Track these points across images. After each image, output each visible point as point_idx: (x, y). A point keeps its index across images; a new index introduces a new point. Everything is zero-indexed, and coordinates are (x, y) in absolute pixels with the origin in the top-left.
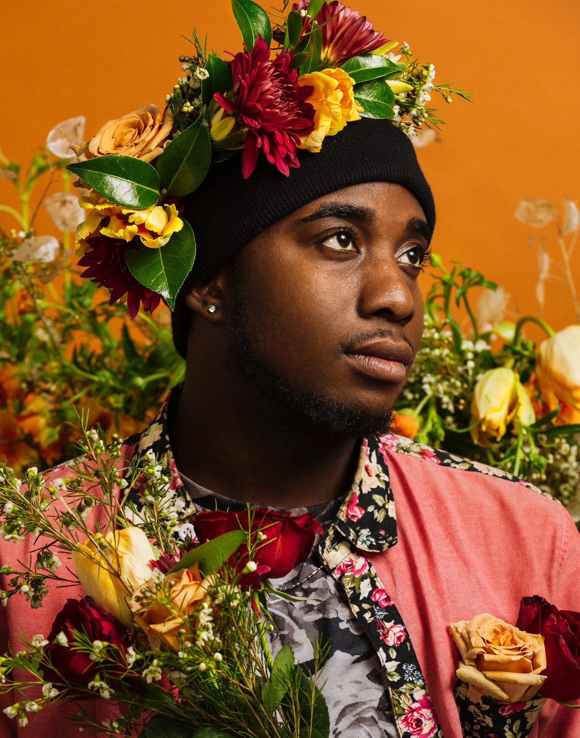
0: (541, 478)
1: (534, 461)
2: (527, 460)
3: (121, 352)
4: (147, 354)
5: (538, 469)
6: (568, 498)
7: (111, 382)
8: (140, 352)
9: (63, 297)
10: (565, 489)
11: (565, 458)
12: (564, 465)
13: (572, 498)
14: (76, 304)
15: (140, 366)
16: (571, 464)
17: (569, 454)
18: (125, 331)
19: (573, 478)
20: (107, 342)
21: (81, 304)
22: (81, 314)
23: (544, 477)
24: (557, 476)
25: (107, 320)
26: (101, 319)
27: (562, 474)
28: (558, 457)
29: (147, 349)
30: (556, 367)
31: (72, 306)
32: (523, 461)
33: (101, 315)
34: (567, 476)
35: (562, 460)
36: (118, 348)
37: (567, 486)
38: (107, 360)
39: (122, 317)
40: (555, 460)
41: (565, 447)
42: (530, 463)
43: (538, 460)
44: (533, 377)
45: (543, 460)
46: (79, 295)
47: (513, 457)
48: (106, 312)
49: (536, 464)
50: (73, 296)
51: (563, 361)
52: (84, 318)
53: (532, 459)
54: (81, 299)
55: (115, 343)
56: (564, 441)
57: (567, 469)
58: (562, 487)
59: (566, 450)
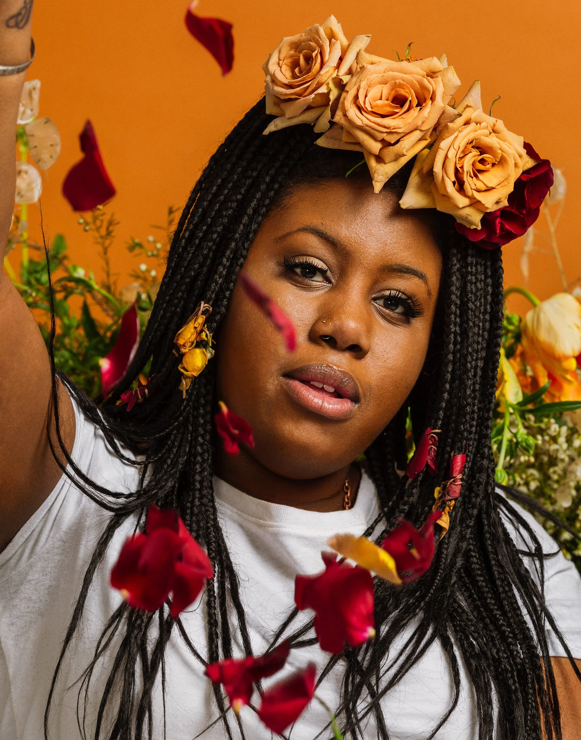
0: (529, 460)
1: (522, 442)
2: (515, 440)
3: (81, 332)
4: (109, 334)
5: (526, 449)
6: (557, 482)
7: (71, 363)
8: (102, 332)
9: (21, 276)
10: (555, 472)
11: (554, 439)
12: (554, 447)
13: (562, 482)
14: (33, 282)
15: (101, 347)
16: (561, 446)
17: (559, 434)
18: (85, 309)
19: (562, 460)
20: (66, 321)
21: (38, 281)
22: (38, 291)
23: (532, 460)
24: (546, 459)
25: (66, 298)
26: (59, 296)
27: (550, 456)
28: (547, 438)
29: (108, 328)
30: (543, 336)
31: (29, 283)
32: (510, 441)
33: (60, 291)
34: (556, 458)
35: (552, 442)
36: (78, 327)
37: (556, 468)
38: (67, 341)
39: (82, 294)
40: (544, 441)
41: (554, 428)
42: (517, 443)
43: (526, 441)
44: (519, 349)
45: (531, 440)
46: (36, 272)
47: (500, 437)
48: (65, 288)
49: (524, 444)
50: (30, 273)
51: (551, 330)
52: (41, 295)
53: (520, 440)
54: (38, 276)
55: (75, 323)
56: (552, 421)
57: (557, 451)
58: (551, 470)
59: (555, 431)
